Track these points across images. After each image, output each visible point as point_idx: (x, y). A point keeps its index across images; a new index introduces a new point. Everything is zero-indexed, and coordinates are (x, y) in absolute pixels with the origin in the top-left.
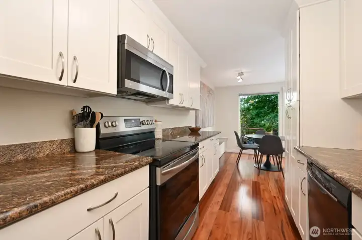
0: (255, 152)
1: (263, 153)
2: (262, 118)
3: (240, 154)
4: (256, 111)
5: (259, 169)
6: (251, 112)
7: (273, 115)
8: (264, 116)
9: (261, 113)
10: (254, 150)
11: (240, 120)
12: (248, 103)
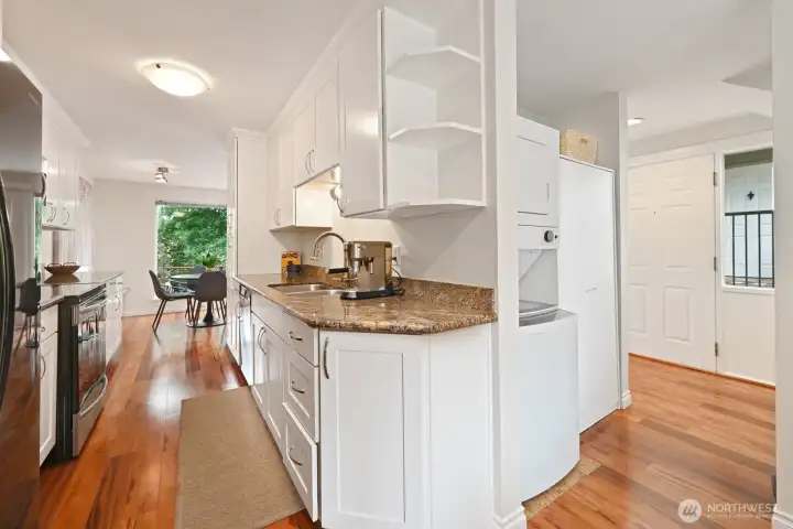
0: (189, 303)
1: (201, 300)
2: (200, 247)
3: (160, 314)
4: (187, 233)
5: (195, 327)
6: (177, 233)
7: (220, 241)
8: (204, 243)
9: (199, 236)
10: (185, 301)
11: (156, 251)
12: (170, 215)
